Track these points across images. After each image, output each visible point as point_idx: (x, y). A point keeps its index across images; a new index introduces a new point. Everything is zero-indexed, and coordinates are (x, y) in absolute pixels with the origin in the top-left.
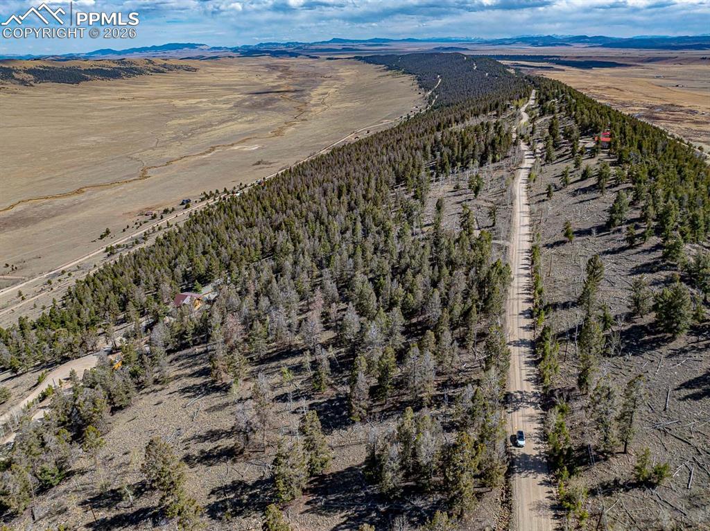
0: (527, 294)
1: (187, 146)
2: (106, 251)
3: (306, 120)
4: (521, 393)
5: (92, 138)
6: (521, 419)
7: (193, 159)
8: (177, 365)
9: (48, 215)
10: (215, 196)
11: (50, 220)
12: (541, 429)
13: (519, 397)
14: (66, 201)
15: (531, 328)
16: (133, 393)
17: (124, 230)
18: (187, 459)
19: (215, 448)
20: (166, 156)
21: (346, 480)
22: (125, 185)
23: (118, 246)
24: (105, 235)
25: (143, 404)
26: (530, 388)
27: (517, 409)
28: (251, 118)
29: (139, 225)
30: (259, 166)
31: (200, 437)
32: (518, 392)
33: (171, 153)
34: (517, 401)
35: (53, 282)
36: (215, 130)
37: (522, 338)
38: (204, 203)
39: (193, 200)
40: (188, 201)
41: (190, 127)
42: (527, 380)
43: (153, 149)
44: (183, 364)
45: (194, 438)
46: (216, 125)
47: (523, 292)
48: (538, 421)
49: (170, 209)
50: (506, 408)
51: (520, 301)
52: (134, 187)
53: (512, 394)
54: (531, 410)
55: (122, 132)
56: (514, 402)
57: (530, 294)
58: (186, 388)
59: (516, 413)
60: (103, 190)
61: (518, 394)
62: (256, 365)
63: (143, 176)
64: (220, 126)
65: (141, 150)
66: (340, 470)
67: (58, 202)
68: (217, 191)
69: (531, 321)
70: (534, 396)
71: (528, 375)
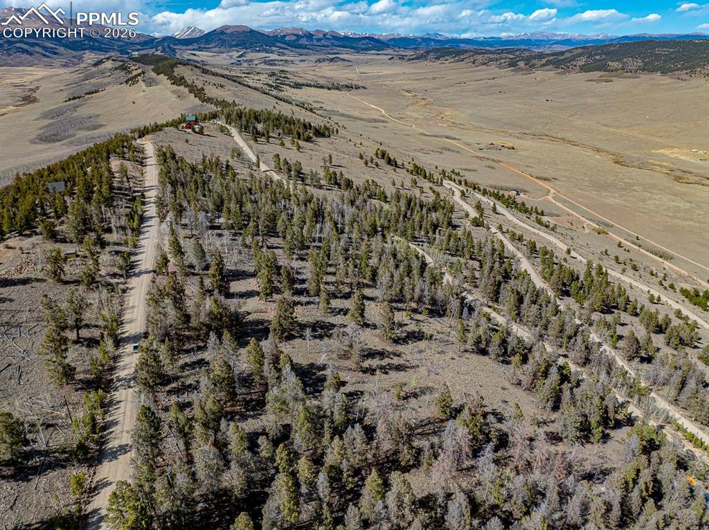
4: (129, 387)
12: (118, 362)
32: (132, 387)
34: (135, 378)
48: (119, 367)
54: (123, 374)
61: (132, 385)
70: (117, 388)
71: (119, 408)
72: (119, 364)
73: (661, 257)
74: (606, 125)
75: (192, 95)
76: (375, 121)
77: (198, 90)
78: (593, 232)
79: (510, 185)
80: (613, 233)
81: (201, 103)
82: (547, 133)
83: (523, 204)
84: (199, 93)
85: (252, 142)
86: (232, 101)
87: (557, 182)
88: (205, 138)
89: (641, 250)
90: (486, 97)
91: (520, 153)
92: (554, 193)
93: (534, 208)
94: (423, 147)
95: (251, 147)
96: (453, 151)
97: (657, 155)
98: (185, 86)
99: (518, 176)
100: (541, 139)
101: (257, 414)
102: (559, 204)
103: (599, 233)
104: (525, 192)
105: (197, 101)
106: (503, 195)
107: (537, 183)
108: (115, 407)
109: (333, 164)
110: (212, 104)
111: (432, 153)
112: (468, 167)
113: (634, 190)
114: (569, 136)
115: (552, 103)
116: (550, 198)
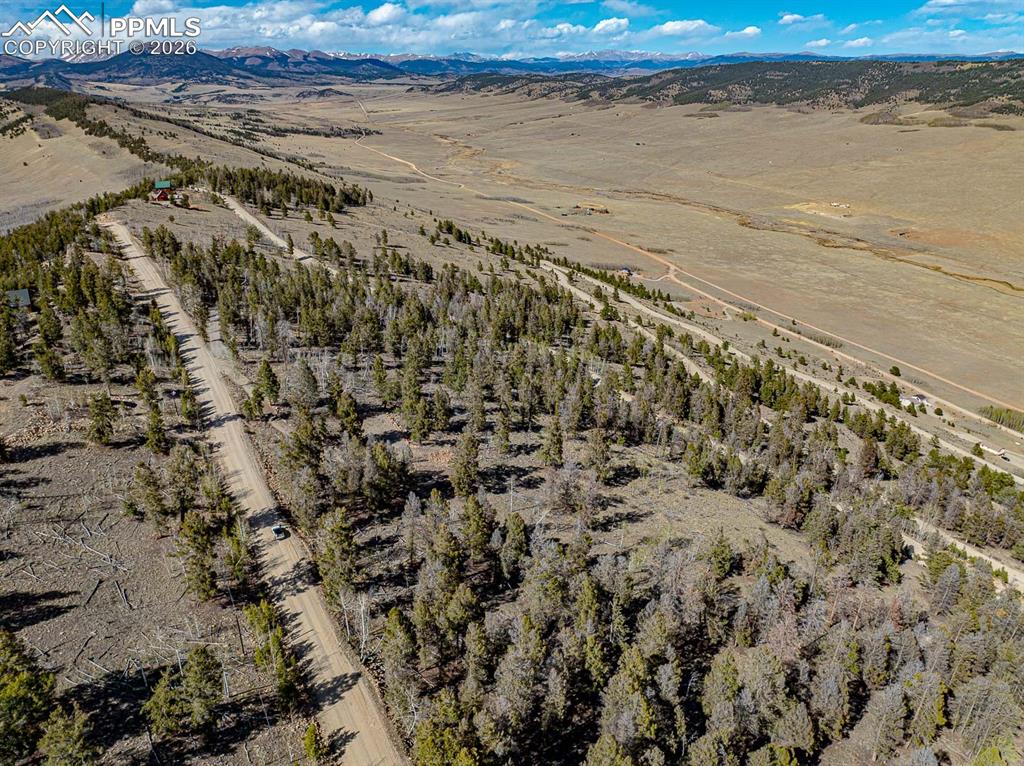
4: (299, 591)
12: (260, 556)
13: (299, 583)
26: (289, 604)
27: (295, 567)
32: (303, 591)
34: (300, 577)
42: (297, 614)
48: (265, 564)
50: (309, 564)
53: (310, 584)
54: (277, 573)
56: (302, 575)
59: (295, 562)
61: (302, 588)
70: (280, 595)
71: (300, 624)
72: (262, 559)
73: (828, 345)
74: (720, 176)
75: (127, 151)
76: (407, 180)
77: (134, 142)
78: (737, 319)
79: (616, 262)
80: (763, 319)
81: (143, 162)
82: (646, 189)
83: (641, 287)
84: (138, 147)
85: (263, 217)
86: (196, 158)
87: (675, 255)
88: (194, 214)
89: (802, 338)
90: (555, 142)
91: (616, 218)
92: (676, 270)
93: (657, 291)
94: (487, 215)
95: (264, 224)
96: (527, 219)
97: (793, 212)
98: (112, 137)
99: (624, 249)
100: (640, 197)
101: (493, 605)
102: (683, 283)
103: (745, 320)
104: (639, 270)
105: (136, 159)
106: (613, 277)
107: (651, 258)
108: (294, 623)
109: (388, 244)
110: (162, 162)
111: (499, 222)
112: (556, 240)
113: (773, 260)
114: (676, 192)
115: (645, 148)
116: (671, 276)
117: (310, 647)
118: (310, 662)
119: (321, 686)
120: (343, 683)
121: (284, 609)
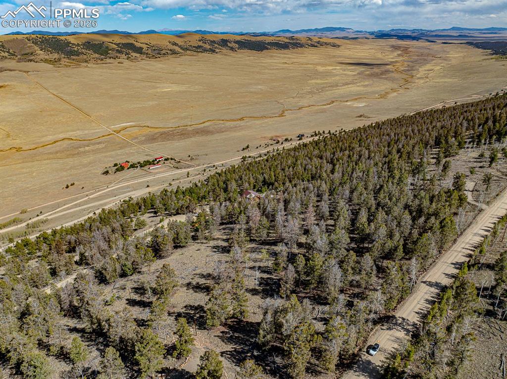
0: (472, 250)
1: (315, 99)
2: (242, 159)
3: (408, 89)
4: (404, 319)
5: (260, 87)
6: (388, 337)
7: (316, 108)
8: (223, 232)
9: (220, 131)
10: (321, 135)
11: (221, 134)
13: (399, 322)
14: (232, 124)
15: (453, 277)
16: (191, 241)
17: (257, 148)
18: (189, 284)
19: (205, 284)
20: (300, 104)
21: (252, 328)
22: (269, 119)
23: (250, 157)
24: (246, 149)
25: (192, 248)
26: (414, 319)
27: (391, 329)
28: (366, 83)
29: (267, 145)
30: (361, 118)
31: (203, 275)
33: (304, 102)
35: (206, 171)
36: (339, 89)
37: (438, 281)
38: (312, 139)
39: (306, 135)
40: (303, 135)
41: (322, 86)
42: (417, 313)
43: (293, 98)
44: (225, 233)
45: (199, 274)
46: (340, 86)
47: (469, 248)
48: (401, 344)
49: (289, 139)
50: (383, 325)
51: (460, 254)
52: (273, 121)
53: (395, 318)
54: (401, 334)
55: (278, 84)
56: (392, 323)
57: (474, 251)
58: (216, 246)
59: (388, 331)
60: (255, 120)
61: (401, 319)
62: (258, 245)
63: (281, 115)
64: (343, 87)
65: (286, 98)
66: (253, 321)
67: (228, 124)
68: (324, 132)
69: (457, 271)
70: (413, 325)
71: (420, 309)
117: (427, 300)
118: (432, 297)
119: (438, 289)
120: (430, 284)
121: (418, 319)
